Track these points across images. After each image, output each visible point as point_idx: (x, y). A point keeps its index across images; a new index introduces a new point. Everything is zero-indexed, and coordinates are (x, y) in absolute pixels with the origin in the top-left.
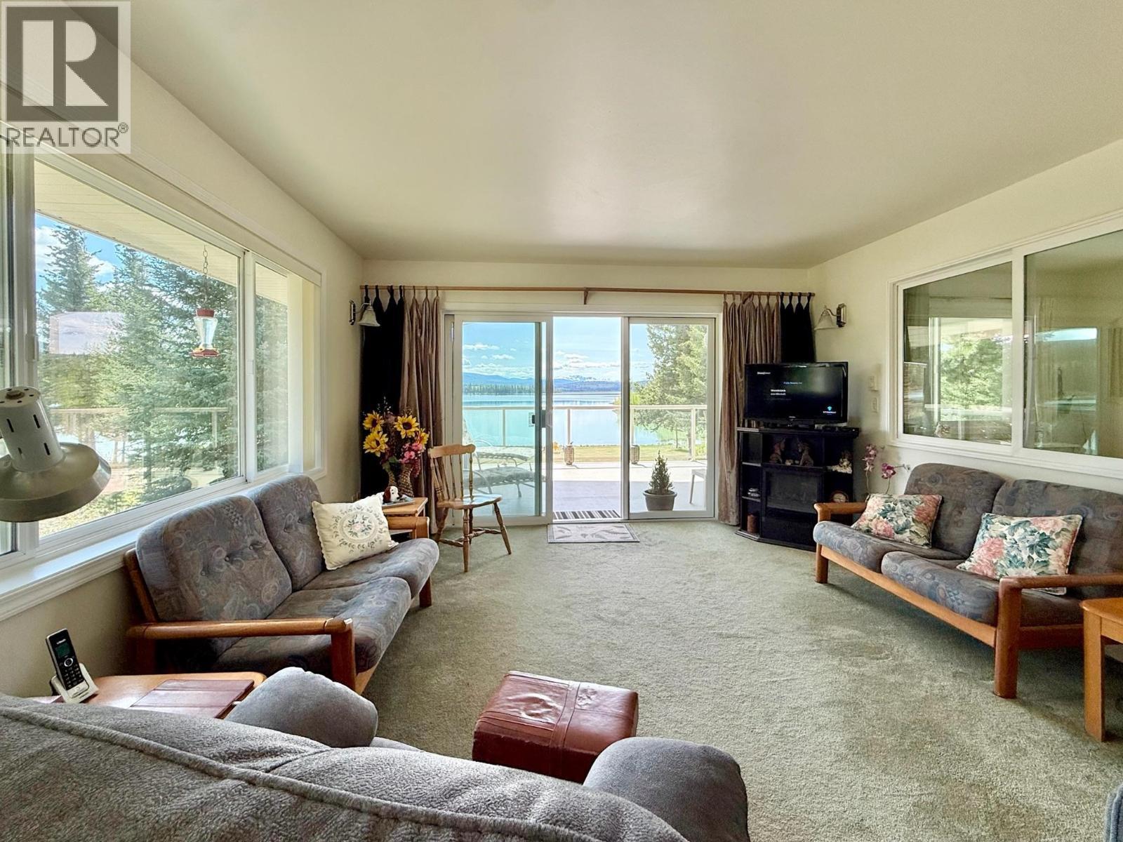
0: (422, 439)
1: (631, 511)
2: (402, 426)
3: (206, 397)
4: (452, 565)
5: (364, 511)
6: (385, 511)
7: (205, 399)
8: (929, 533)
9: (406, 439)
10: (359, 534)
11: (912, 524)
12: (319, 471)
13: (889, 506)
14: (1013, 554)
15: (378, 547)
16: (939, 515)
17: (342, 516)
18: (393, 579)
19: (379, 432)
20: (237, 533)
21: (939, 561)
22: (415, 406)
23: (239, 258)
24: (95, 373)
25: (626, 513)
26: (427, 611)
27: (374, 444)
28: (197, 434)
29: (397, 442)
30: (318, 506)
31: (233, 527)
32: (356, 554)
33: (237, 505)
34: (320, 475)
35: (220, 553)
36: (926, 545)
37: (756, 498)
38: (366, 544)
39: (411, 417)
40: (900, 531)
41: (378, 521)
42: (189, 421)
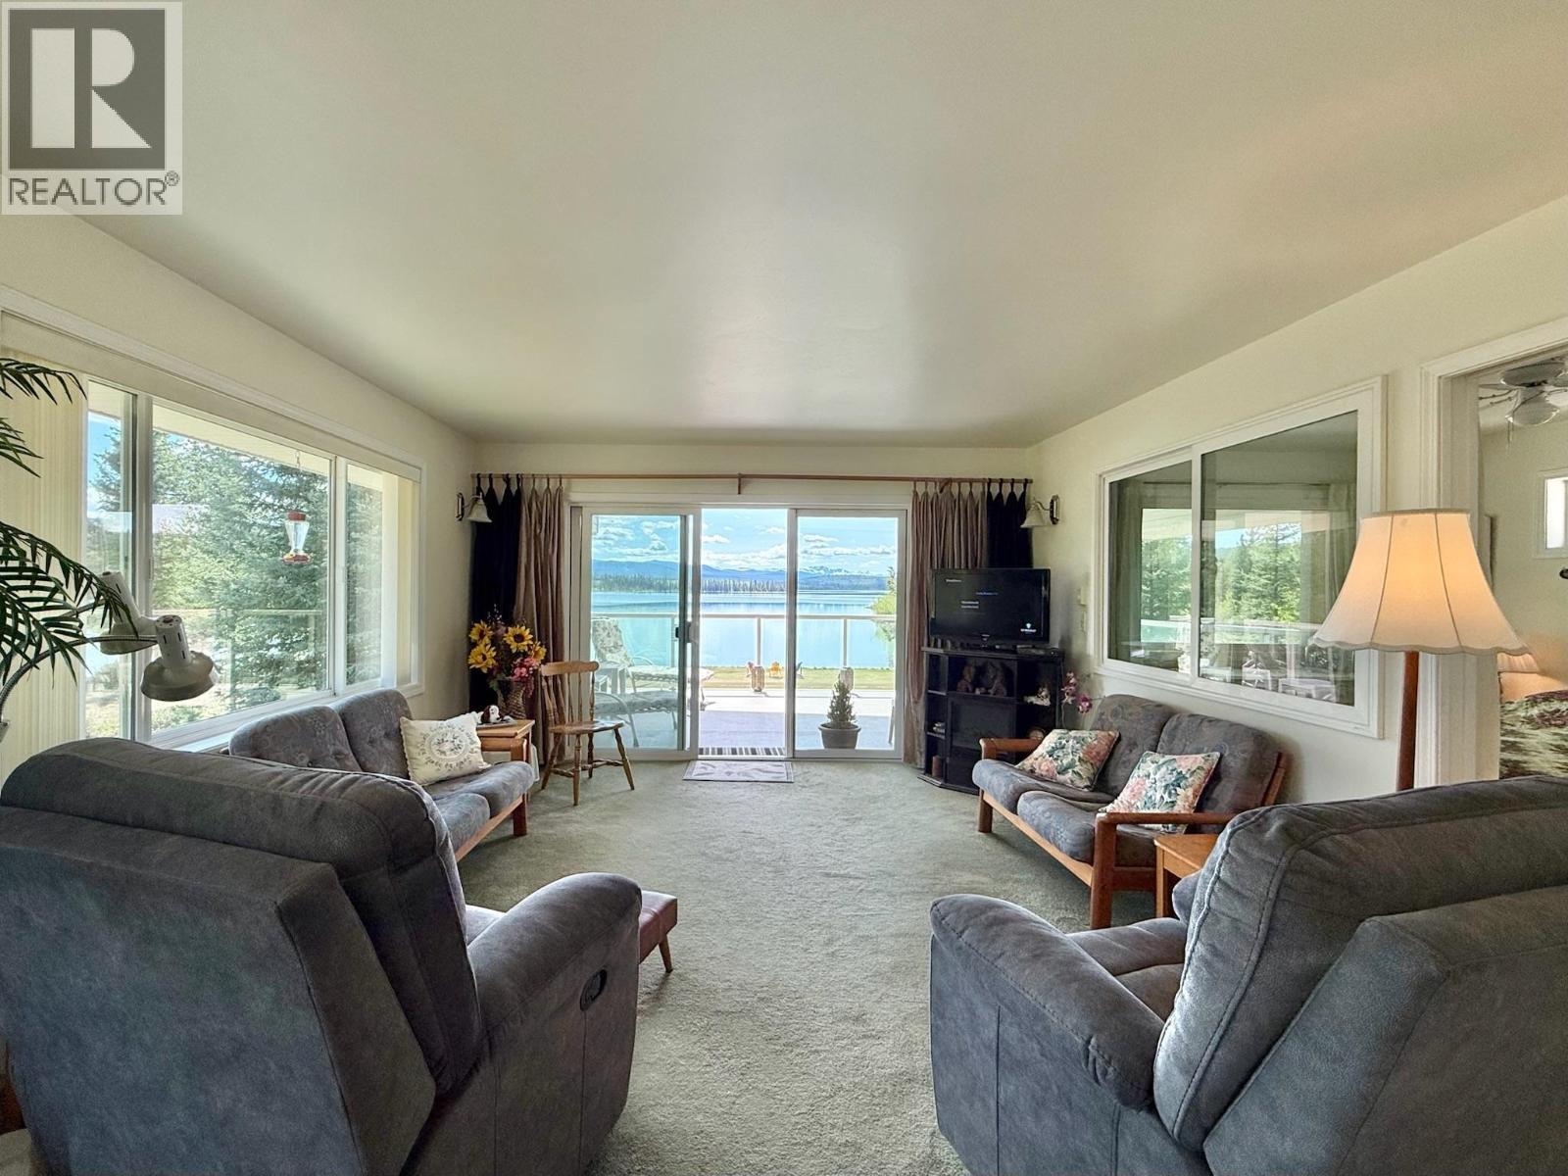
0: (537, 653)
1: (797, 748)
2: (512, 639)
3: (303, 596)
4: (562, 797)
5: (456, 730)
6: (480, 732)
7: (302, 598)
8: (1094, 774)
9: (518, 654)
10: (448, 753)
11: (1078, 763)
12: (416, 687)
13: (1061, 743)
14: (1149, 795)
15: (467, 768)
16: (1111, 754)
17: (431, 734)
18: (471, 795)
19: (486, 645)
20: (320, 741)
21: (1083, 804)
22: (533, 614)
23: (331, 461)
24: (168, 560)
25: (791, 751)
26: (521, 840)
27: (480, 658)
28: (292, 642)
29: (507, 658)
30: (406, 722)
31: (315, 735)
32: (444, 773)
33: (321, 714)
34: (415, 692)
35: (302, 758)
36: (1086, 787)
37: (942, 734)
38: (454, 764)
39: (524, 628)
40: (1063, 771)
41: (469, 741)
42: (283, 626)
